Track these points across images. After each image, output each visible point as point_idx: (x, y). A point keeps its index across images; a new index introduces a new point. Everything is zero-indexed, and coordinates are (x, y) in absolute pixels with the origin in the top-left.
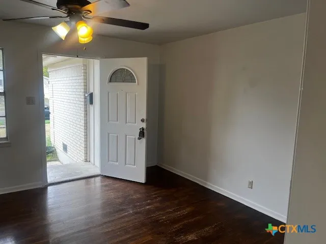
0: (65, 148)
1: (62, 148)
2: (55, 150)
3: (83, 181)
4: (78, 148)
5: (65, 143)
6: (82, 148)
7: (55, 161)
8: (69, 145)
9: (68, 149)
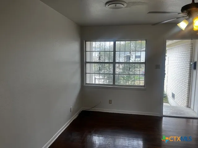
0: (173, 96)
1: (171, 96)
2: (167, 96)
3: (184, 120)
4: (183, 98)
5: (174, 93)
6: (185, 98)
7: (167, 103)
8: (176, 94)
9: (175, 97)
